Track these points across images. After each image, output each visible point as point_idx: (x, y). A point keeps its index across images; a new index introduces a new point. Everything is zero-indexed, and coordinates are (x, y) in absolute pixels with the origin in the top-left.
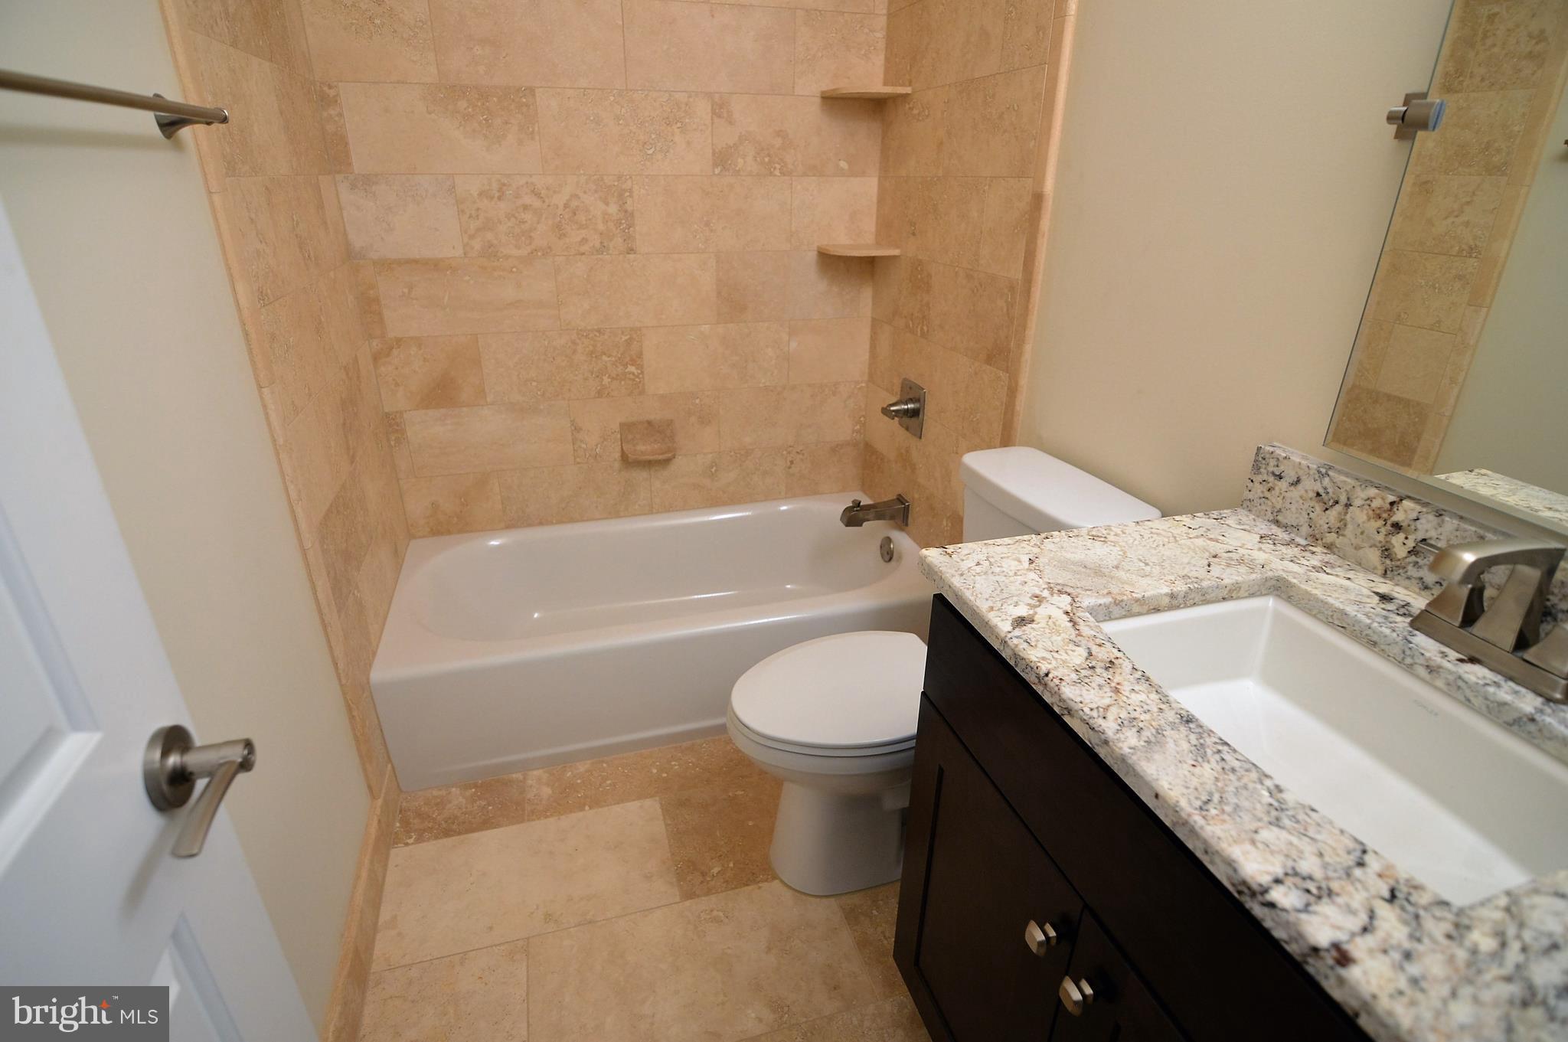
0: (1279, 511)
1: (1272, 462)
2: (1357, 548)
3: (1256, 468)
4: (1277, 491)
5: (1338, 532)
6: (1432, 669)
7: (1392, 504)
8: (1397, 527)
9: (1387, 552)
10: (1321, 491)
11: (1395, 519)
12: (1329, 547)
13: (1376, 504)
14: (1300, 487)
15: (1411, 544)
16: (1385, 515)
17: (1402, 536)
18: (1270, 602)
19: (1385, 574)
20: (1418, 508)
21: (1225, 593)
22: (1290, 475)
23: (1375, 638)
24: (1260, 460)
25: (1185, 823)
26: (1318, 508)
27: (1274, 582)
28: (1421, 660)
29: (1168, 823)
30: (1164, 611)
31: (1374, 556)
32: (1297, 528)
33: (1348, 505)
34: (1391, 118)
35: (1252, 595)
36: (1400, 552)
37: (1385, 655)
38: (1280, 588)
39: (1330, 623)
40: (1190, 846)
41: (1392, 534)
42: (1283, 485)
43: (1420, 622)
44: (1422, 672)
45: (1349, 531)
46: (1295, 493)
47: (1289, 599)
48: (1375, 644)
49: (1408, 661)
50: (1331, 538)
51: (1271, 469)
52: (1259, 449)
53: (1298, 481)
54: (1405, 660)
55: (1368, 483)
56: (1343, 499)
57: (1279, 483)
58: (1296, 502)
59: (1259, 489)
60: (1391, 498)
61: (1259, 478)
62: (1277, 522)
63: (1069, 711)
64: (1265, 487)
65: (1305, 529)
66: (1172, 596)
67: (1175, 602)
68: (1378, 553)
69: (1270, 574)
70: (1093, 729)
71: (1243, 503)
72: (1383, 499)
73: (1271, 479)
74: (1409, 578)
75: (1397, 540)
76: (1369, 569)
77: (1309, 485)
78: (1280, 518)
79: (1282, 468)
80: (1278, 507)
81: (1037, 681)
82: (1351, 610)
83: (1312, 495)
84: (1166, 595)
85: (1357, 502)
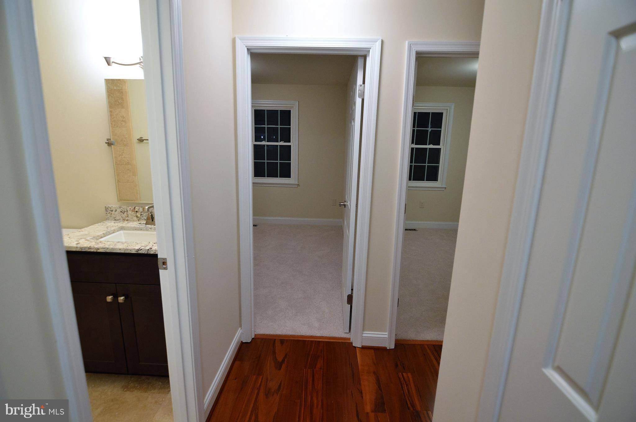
0: (115, 218)
1: (109, 208)
2: (132, 218)
3: (106, 211)
4: (113, 214)
5: (128, 217)
6: (151, 229)
7: (134, 208)
8: (137, 212)
9: (137, 217)
10: (121, 211)
11: (136, 210)
12: (127, 220)
13: (132, 209)
14: (117, 211)
15: (140, 214)
16: (134, 211)
17: (138, 213)
18: (122, 232)
19: (139, 221)
20: (138, 207)
21: (113, 232)
22: (114, 210)
23: (141, 228)
24: (106, 209)
25: (126, 249)
26: (122, 214)
27: (120, 228)
28: (149, 228)
29: (123, 252)
30: (103, 237)
31: (135, 218)
32: (120, 219)
33: (127, 211)
34: (106, 143)
35: (118, 231)
36: (139, 216)
37: (144, 230)
38: (122, 228)
39: (133, 230)
40: (128, 252)
41: (136, 213)
42: (113, 212)
43: (146, 224)
44: (150, 230)
45: (129, 216)
46: (116, 213)
47: (125, 229)
48: (141, 229)
49: (147, 229)
50: (127, 218)
51: (110, 210)
52: (105, 207)
53: (116, 210)
54: (147, 230)
55: (128, 207)
56: (126, 210)
57: (112, 212)
58: (117, 214)
59: (109, 215)
60: (134, 207)
61: (108, 213)
62: (115, 220)
63: (98, 249)
64: (110, 214)
65: (121, 219)
66: (104, 234)
67: (105, 235)
68: (136, 217)
69: (119, 226)
70: (104, 248)
71: (107, 219)
72: (132, 208)
73: (111, 212)
74: (142, 219)
75: (138, 214)
76: (136, 221)
77: (119, 210)
78: (116, 219)
79: (112, 209)
80: (114, 217)
81: (88, 249)
82: (136, 226)
83: (120, 212)
84: (102, 234)
85: (128, 210)
